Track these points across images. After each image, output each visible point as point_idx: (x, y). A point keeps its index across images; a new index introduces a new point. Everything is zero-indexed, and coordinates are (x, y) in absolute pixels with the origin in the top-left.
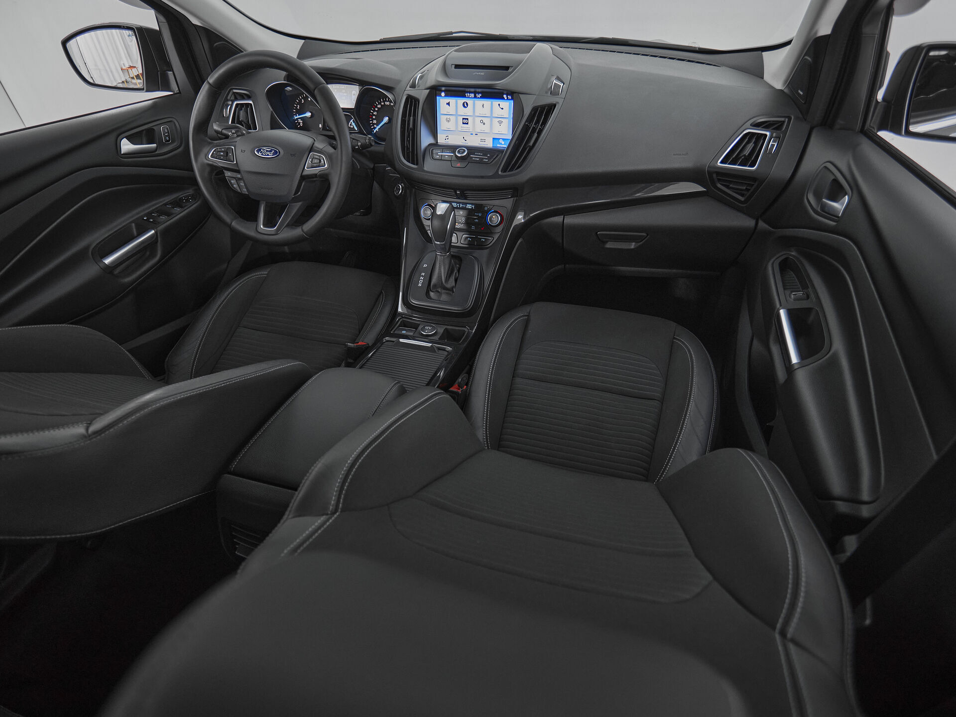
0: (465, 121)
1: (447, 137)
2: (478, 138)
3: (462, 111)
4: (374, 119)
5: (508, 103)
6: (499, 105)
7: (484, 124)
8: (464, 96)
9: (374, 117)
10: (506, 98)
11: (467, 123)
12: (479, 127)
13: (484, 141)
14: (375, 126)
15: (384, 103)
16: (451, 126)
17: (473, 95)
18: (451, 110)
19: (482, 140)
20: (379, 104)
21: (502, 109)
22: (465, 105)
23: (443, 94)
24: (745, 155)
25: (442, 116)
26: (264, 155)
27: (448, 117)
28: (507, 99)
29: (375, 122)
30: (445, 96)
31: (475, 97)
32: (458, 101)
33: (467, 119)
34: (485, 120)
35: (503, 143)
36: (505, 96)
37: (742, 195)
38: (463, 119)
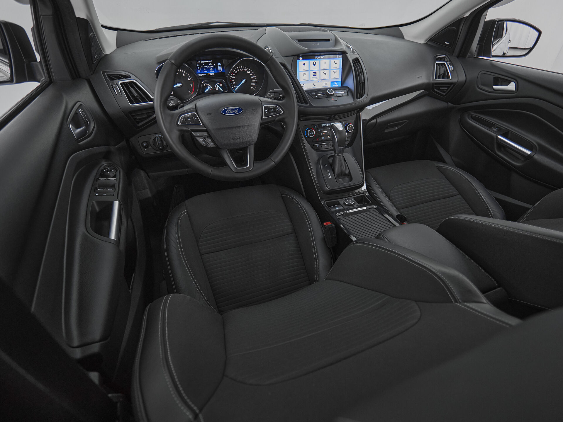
0: (315, 74)
1: (304, 85)
2: (322, 83)
3: (313, 68)
4: (233, 82)
5: (339, 60)
6: (334, 62)
7: (326, 74)
8: (314, 59)
9: (233, 80)
10: (338, 57)
11: (316, 75)
12: (323, 76)
14: (235, 86)
15: (240, 70)
16: (306, 78)
17: (319, 57)
18: (306, 68)
19: (325, 84)
20: (236, 71)
21: (336, 64)
22: (314, 64)
23: (301, 58)
24: (443, 74)
25: (300, 72)
26: (230, 114)
27: (304, 72)
28: (339, 57)
29: (234, 83)
30: (302, 59)
31: (321, 58)
32: (310, 61)
33: (316, 72)
34: (326, 71)
35: (336, 84)
37: (444, 92)
38: (313, 72)
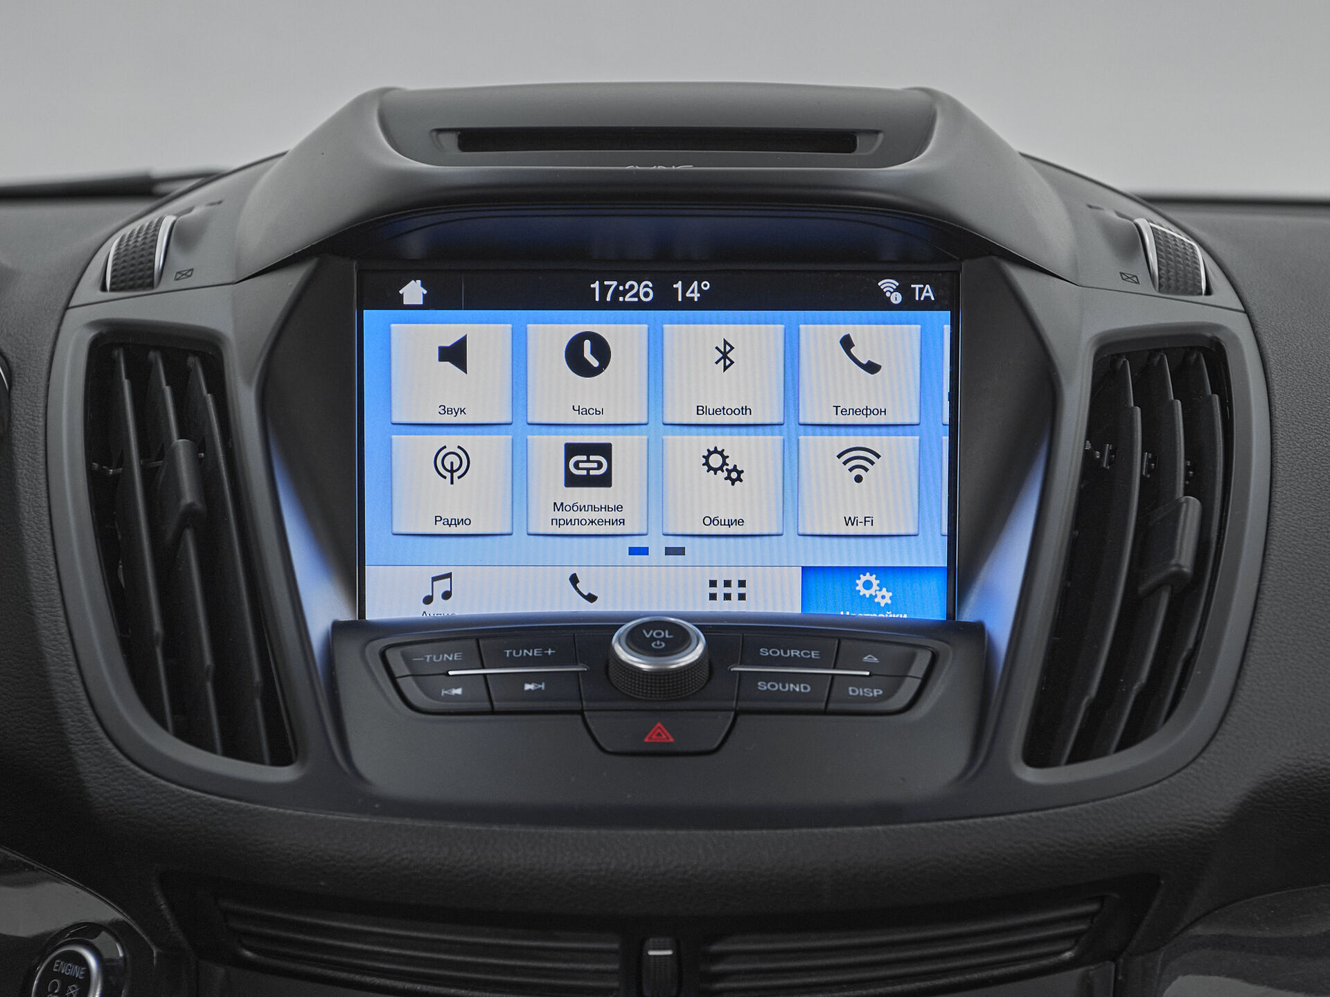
1: (443, 586)
3: (565, 397)
5: (914, 330)
6: (847, 343)
7: (735, 475)
8: (584, 302)
10: (896, 298)
11: (605, 481)
13: (735, 590)
16: (472, 502)
17: (644, 289)
18: (474, 392)
19: (720, 590)
21: (872, 368)
23: (413, 292)
25: (400, 441)
27: (452, 441)
28: (910, 304)
30: (430, 303)
31: (665, 301)
32: (531, 327)
34: (737, 448)
36: (888, 285)
